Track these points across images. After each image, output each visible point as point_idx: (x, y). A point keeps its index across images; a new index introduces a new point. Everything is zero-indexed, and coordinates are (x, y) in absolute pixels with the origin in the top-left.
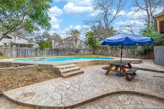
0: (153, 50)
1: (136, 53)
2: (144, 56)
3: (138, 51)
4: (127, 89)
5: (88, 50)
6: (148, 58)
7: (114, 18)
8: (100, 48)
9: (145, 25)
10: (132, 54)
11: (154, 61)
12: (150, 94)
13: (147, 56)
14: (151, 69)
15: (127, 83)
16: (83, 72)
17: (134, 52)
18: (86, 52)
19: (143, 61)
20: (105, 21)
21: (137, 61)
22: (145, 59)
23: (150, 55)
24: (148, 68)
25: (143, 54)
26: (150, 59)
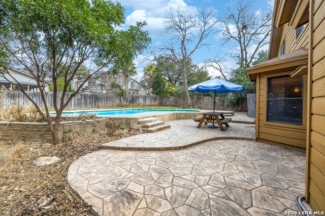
0: (246, 99)
1: (226, 103)
2: (236, 108)
3: (229, 101)
4: (223, 136)
5: (151, 98)
6: (241, 111)
7: (196, 48)
8: (172, 95)
9: (237, 64)
10: (221, 105)
11: (247, 114)
12: (241, 137)
13: (240, 107)
14: (243, 121)
15: (222, 132)
16: (169, 127)
17: (223, 102)
18: (148, 102)
19: (234, 114)
20: (182, 51)
21: (228, 113)
22: (238, 111)
23: (243, 106)
24: (241, 120)
25: (235, 105)
26: (243, 111)
